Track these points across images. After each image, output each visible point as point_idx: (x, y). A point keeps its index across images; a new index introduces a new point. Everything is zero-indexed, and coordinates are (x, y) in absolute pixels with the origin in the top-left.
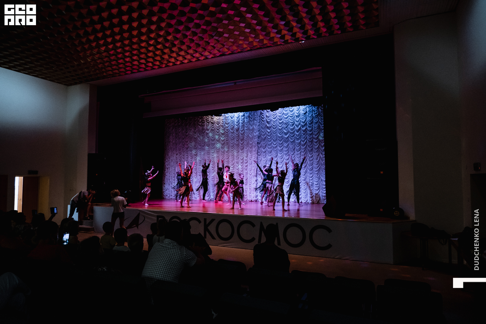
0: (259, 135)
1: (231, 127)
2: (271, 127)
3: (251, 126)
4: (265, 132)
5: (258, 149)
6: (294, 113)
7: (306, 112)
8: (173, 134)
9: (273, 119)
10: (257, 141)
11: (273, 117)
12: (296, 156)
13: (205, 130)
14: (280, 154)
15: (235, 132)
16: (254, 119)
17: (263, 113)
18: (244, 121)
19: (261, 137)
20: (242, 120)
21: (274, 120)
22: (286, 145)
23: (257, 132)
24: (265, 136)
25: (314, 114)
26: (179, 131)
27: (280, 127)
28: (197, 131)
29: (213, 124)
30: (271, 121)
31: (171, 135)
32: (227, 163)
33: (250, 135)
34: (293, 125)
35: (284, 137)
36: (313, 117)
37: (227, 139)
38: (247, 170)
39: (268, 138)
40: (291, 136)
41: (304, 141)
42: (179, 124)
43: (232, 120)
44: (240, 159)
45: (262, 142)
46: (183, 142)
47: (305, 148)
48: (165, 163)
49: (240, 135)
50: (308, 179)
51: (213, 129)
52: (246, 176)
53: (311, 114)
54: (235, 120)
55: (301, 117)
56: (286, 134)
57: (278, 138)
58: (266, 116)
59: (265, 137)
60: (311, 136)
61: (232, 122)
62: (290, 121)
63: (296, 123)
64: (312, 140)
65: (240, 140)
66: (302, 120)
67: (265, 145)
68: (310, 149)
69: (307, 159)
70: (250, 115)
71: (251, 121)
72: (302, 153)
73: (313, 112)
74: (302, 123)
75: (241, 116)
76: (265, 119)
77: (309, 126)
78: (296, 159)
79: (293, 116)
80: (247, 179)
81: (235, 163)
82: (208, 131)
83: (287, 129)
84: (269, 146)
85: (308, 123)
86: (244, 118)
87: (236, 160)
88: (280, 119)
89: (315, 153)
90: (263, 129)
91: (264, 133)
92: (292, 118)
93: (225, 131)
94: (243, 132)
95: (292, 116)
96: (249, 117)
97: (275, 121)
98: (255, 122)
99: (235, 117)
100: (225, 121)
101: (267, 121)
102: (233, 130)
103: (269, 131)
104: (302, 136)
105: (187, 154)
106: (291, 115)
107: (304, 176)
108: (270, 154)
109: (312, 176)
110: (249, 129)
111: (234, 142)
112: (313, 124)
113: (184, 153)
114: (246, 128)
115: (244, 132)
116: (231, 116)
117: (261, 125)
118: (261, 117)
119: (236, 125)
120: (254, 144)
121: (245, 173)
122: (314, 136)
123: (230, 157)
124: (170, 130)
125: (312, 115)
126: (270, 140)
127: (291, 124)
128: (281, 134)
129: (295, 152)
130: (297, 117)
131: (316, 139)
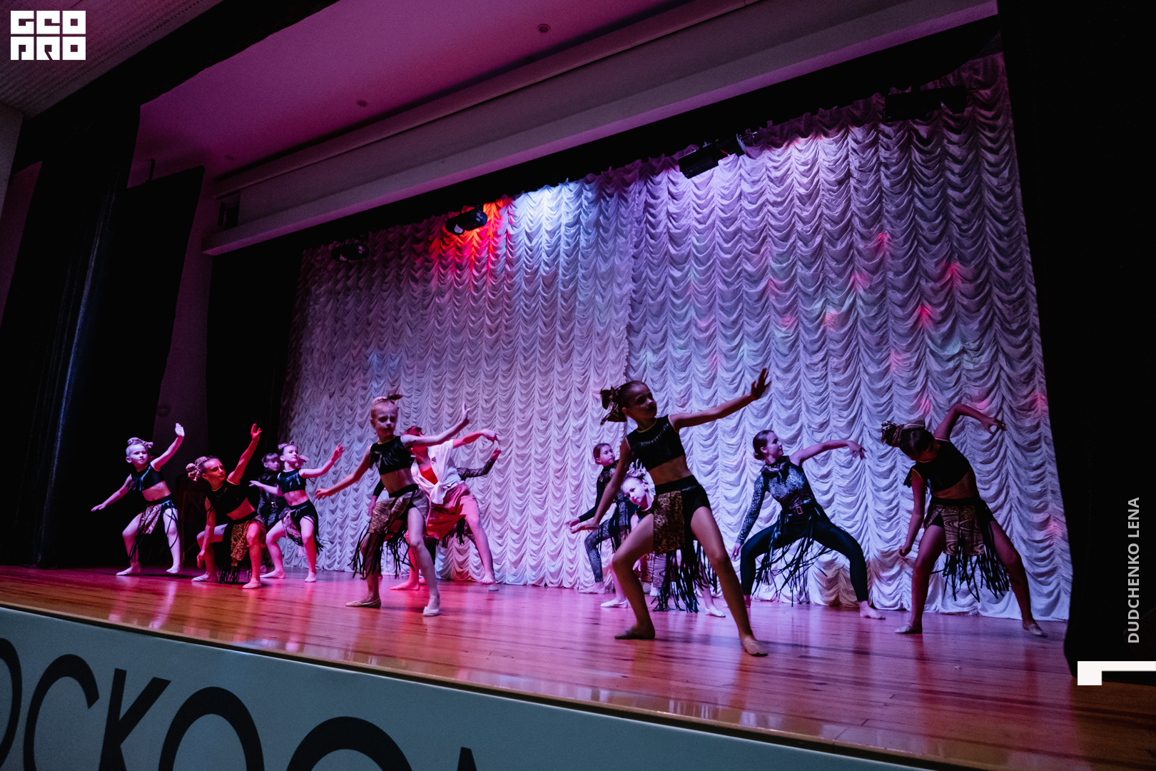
0: (634, 296)
1: (527, 273)
2: (686, 259)
3: (606, 260)
4: (661, 283)
5: (630, 352)
6: (791, 187)
7: (849, 175)
8: (326, 323)
9: (697, 224)
10: (628, 320)
11: (698, 216)
12: (801, 377)
13: (431, 296)
14: (727, 370)
15: (539, 293)
16: (618, 232)
17: (652, 206)
18: (577, 244)
19: (644, 303)
20: (570, 240)
21: (700, 227)
22: (752, 327)
23: (626, 282)
24: (661, 298)
25: (887, 177)
26: (347, 308)
27: (726, 252)
28: (404, 302)
29: (460, 270)
30: (688, 231)
31: (320, 323)
32: (504, 420)
33: (598, 298)
34: (785, 238)
35: (747, 293)
36: (882, 192)
37: (507, 321)
38: (582, 448)
39: (673, 304)
40: (776, 286)
41: (842, 305)
42: (349, 283)
43: (529, 245)
44: (555, 401)
45: (648, 324)
46: (355, 348)
47: (845, 334)
48: (290, 431)
49: (560, 300)
50: (868, 481)
51: (461, 287)
52: (575, 474)
53: (872, 178)
54: (544, 245)
55: (824, 197)
56: (754, 280)
57: (718, 301)
58: (669, 214)
59: (663, 303)
60: (877, 278)
61: (530, 253)
62: (773, 222)
63: (799, 226)
64: (883, 295)
65: (558, 323)
66: (826, 211)
67: (662, 333)
68: (872, 339)
69: (862, 388)
70: (601, 218)
71: (604, 240)
72: (834, 362)
73: (882, 168)
74: (828, 226)
75: (567, 225)
76: (661, 229)
77: (863, 237)
78: (802, 388)
79: (783, 202)
80: (578, 487)
81: (536, 416)
82: (443, 297)
83: (756, 257)
84: (681, 339)
85: (856, 221)
86: (578, 233)
87: (537, 407)
88: (728, 219)
89: (897, 352)
90: (652, 270)
91: (659, 287)
92: (780, 209)
93: (504, 292)
94: (571, 286)
95: (779, 199)
96: (597, 224)
97: (708, 228)
98: (621, 240)
99: (543, 231)
100: (505, 254)
101: (669, 233)
102: (533, 286)
103: (677, 274)
104: (833, 282)
105: (362, 392)
106: (777, 195)
107: (848, 472)
108: (683, 375)
109: (891, 470)
110: (594, 274)
111: (535, 331)
112: (885, 221)
113: (355, 389)
114: (581, 271)
115: (575, 289)
116: (526, 233)
117: (646, 255)
118: (648, 221)
119: (546, 264)
120: (613, 333)
121: (570, 462)
122: (891, 275)
123: (517, 395)
124: (317, 307)
125: (878, 181)
126: (684, 310)
127: (778, 234)
128: (732, 284)
129: (796, 359)
130: (804, 205)
131: (902, 291)
